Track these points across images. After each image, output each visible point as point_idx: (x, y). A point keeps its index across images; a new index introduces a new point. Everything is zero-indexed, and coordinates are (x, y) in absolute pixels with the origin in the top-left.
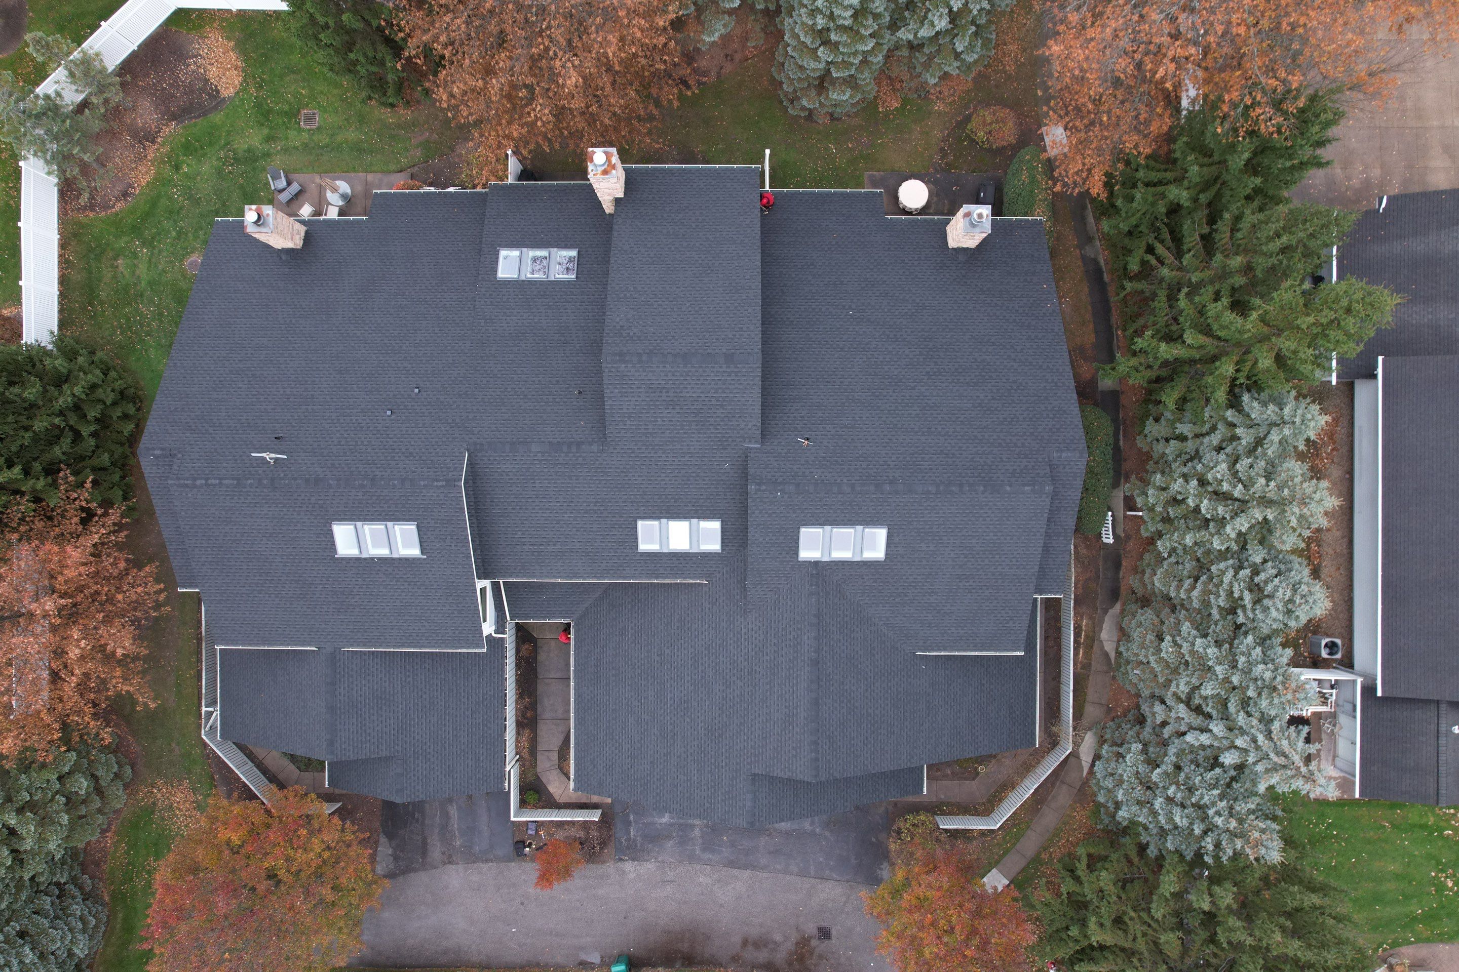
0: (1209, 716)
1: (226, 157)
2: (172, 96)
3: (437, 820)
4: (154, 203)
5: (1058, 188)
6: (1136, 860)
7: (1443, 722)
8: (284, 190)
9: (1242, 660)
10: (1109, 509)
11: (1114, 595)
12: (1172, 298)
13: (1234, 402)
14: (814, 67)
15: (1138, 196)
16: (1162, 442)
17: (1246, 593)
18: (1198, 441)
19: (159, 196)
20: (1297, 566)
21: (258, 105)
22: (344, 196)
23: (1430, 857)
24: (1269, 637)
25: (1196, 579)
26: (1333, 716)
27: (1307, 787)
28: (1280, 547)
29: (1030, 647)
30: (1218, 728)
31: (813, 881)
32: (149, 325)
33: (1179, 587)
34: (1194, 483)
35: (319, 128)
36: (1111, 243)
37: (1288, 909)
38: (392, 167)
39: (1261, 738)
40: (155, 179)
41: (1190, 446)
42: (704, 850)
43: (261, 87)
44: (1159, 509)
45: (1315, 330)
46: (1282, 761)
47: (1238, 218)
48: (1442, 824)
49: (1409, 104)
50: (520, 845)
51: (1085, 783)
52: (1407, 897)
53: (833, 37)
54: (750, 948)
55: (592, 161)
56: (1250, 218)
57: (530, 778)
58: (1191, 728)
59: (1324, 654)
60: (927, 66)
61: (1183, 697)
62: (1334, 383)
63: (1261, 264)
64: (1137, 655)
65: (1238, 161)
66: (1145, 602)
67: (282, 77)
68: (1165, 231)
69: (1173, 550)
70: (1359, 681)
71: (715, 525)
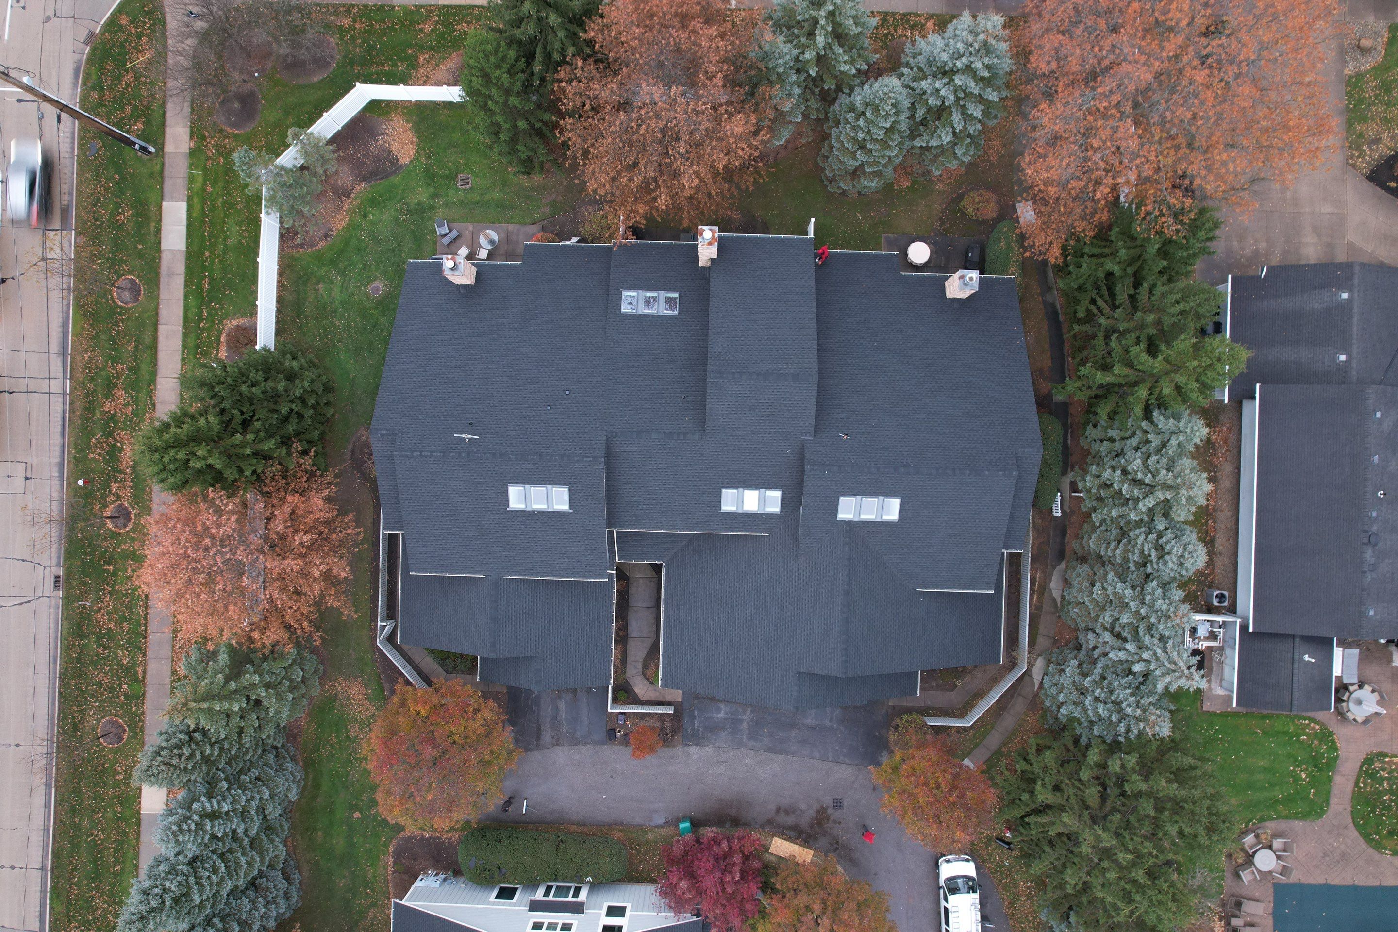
0: (1125, 640)
1: (401, 209)
2: (365, 163)
3: (550, 712)
4: (347, 243)
5: (1027, 254)
6: (1071, 747)
7: (1296, 651)
8: (446, 235)
9: (1148, 597)
10: (1059, 491)
11: (1061, 555)
12: (1107, 338)
13: (1147, 415)
14: (852, 164)
15: (1085, 265)
16: (1098, 442)
17: (1153, 551)
18: (1123, 442)
19: (351, 237)
20: (1188, 532)
21: (427, 171)
22: (491, 242)
23: (1289, 756)
24: (1169, 583)
25: (1119, 542)
26: (1221, 649)
27: (1189, 683)
28: (1177, 519)
29: (998, 589)
30: (1130, 647)
31: (830, 764)
32: (340, 333)
33: (1107, 548)
34: (1119, 472)
35: (471, 189)
36: (1065, 294)
37: (1174, 769)
38: (528, 220)
39: (1159, 651)
40: (349, 224)
41: (1118, 446)
42: (749, 739)
43: (429, 157)
44: (1094, 491)
45: (1199, 370)
46: (1172, 667)
47: (1152, 287)
48: (1300, 731)
49: (1289, 194)
50: (611, 734)
51: (1036, 695)
52: (1272, 785)
53: (869, 146)
54: (783, 814)
55: (701, 235)
56: (1160, 289)
57: (621, 682)
58: (1113, 648)
59: (1215, 603)
60: (934, 160)
61: (1108, 626)
62: (1226, 402)
63: (1167, 321)
64: (1076, 597)
65: (1152, 249)
66: (1083, 559)
67: (445, 149)
68: (1104, 288)
69: (1103, 522)
70: (1239, 621)
71: (777, 494)
